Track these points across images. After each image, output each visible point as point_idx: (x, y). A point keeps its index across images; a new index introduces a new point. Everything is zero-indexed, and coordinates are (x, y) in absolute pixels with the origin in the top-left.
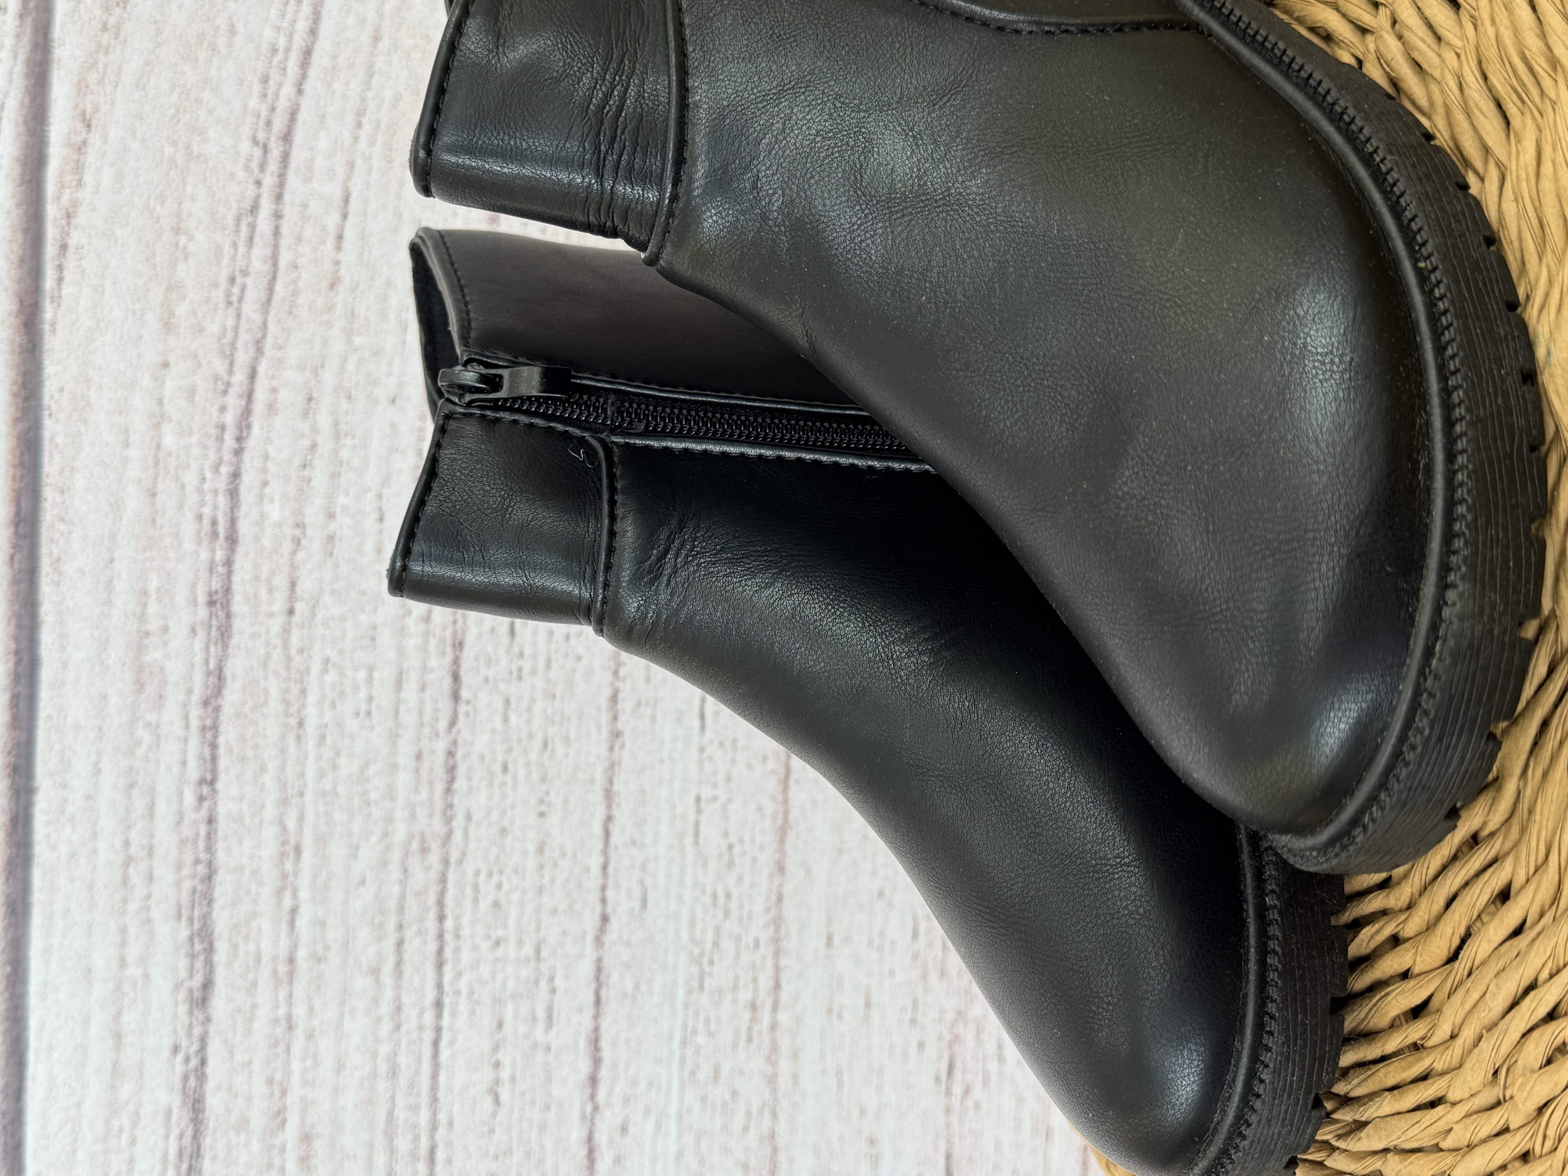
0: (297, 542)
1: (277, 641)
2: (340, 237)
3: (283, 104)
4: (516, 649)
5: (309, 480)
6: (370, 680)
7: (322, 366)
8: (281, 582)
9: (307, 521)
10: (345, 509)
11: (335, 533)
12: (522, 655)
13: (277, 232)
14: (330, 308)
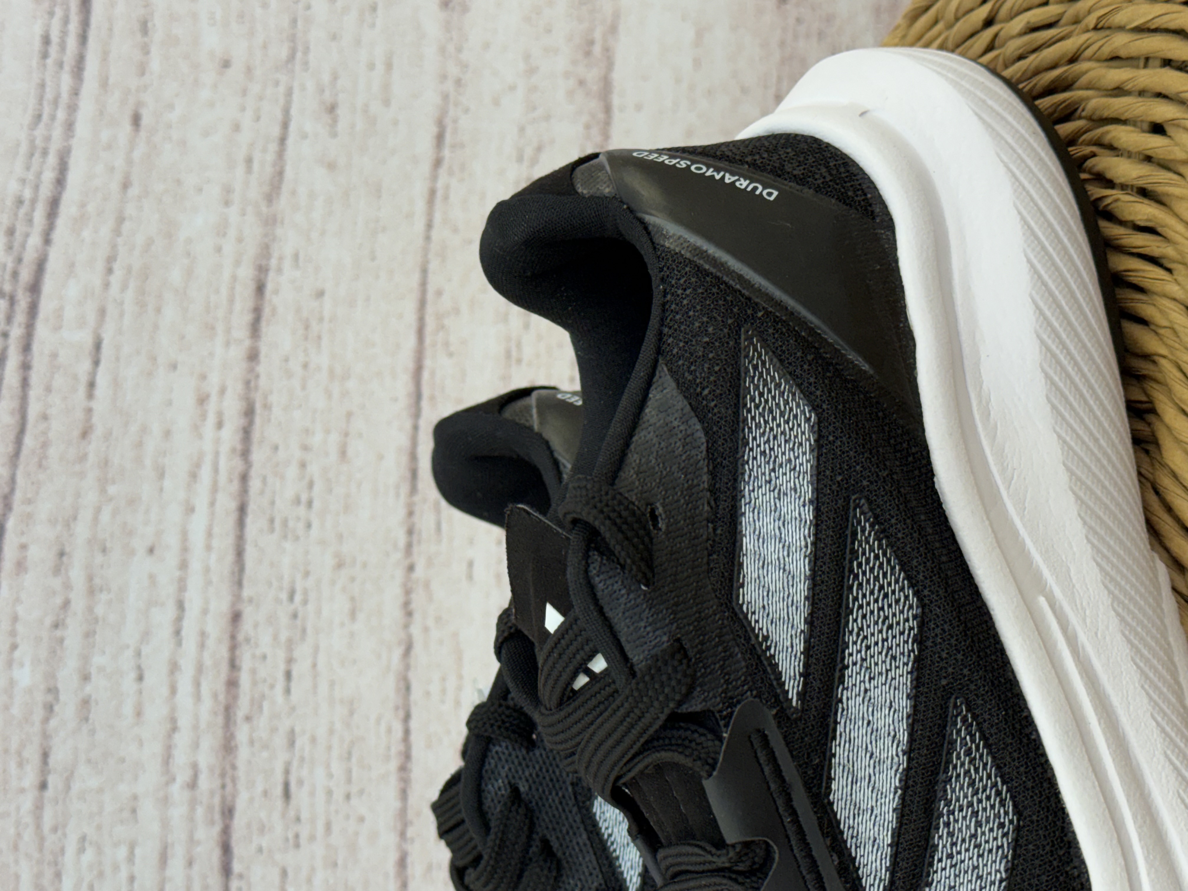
0: (49, 708)
1: (28, 819)
2: (92, 385)
3: (30, 256)
4: (292, 813)
5: (61, 640)
6: (131, 858)
7: (75, 518)
8: (32, 753)
9: (60, 686)
10: (101, 669)
11: (90, 696)
12: (298, 819)
13: (25, 383)
14: (82, 458)
